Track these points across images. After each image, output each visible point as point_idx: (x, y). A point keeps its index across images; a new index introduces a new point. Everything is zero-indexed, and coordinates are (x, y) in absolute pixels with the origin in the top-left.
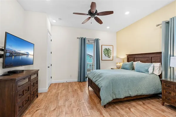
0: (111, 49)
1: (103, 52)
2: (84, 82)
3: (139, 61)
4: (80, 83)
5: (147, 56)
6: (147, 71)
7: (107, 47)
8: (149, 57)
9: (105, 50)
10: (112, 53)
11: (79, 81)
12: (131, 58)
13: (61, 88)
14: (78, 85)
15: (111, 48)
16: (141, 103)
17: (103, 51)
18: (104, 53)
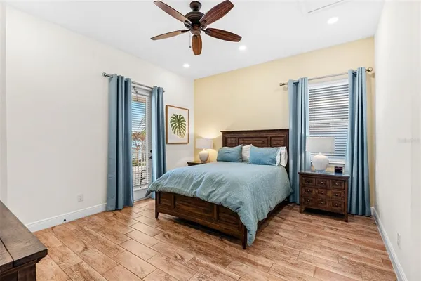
0: (186, 118)
1: (169, 124)
2: (128, 209)
3: (249, 144)
4: (118, 213)
5: (264, 135)
6: (274, 161)
7: (178, 112)
8: (267, 137)
9: (174, 118)
10: (187, 127)
11: (113, 208)
12: (232, 138)
13: (64, 246)
14: (120, 221)
15: (184, 114)
16: (277, 218)
17: (169, 120)
18: (172, 126)
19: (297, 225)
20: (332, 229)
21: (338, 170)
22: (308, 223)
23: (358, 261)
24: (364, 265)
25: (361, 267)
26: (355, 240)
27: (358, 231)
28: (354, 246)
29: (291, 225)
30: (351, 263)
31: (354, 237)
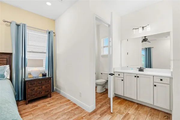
19: (32, 112)
20: (49, 103)
21: (44, 75)
22: (36, 108)
23: (70, 110)
24: (72, 110)
25: (73, 111)
26: (61, 103)
27: (57, 99)
28: (63, 105)
29: (29, 114)
30: (69, 112)
31: (59, 102)
